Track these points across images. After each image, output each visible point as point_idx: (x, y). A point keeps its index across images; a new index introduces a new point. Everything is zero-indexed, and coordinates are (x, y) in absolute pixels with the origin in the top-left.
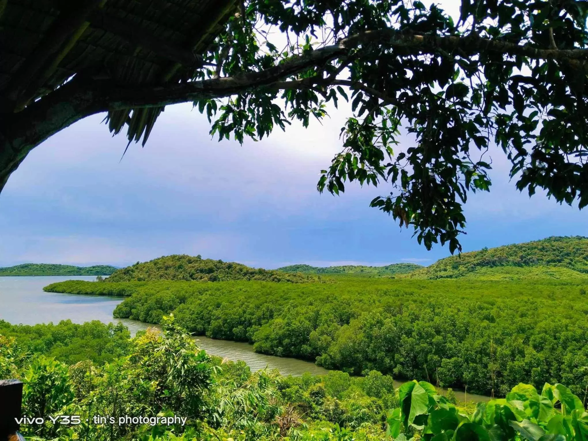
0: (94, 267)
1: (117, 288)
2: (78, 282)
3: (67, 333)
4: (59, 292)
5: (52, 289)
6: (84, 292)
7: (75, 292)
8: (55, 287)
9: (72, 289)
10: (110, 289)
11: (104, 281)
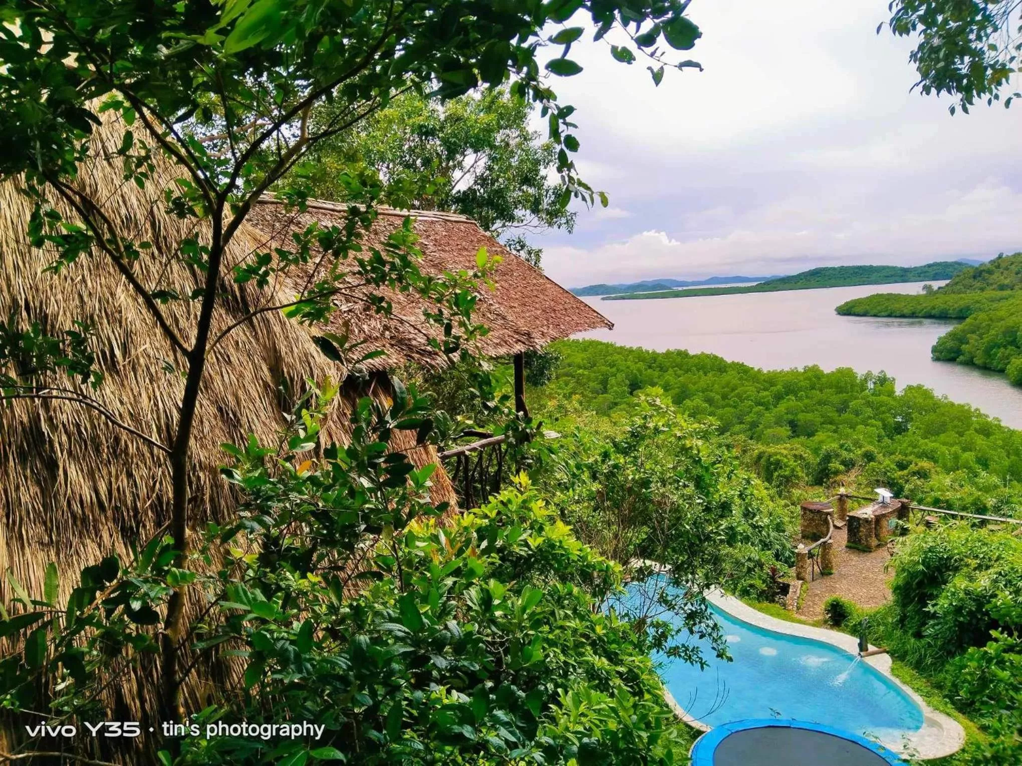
0: (929, 266)
1: (956, 306)
2: (890, 297)
3: (802, 383)
4: (858, 315)
5: (847, 310)
6: (898, 313)
7: (883, 314)
8: (853, 307)
9: (879, 308)
10: (943, 306)
11: (936, 292)
